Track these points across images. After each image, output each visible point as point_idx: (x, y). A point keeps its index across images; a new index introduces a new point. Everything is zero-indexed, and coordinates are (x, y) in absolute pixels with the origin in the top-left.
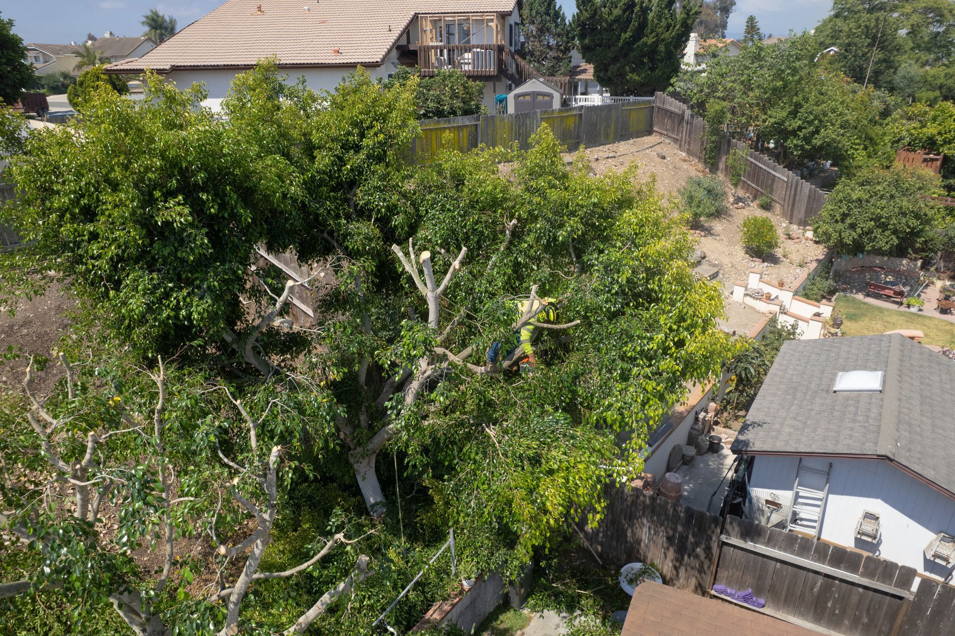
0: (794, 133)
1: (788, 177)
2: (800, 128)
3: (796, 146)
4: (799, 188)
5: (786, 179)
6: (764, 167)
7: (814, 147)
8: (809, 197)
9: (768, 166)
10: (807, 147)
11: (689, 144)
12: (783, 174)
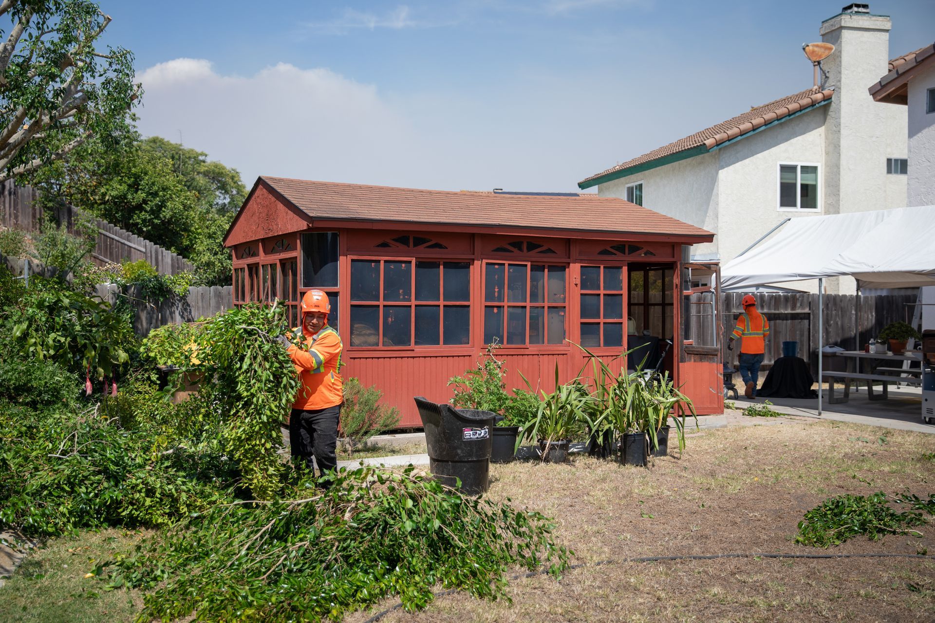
0: (140, 207)
1: (145, 247)
2: (145, 202)
3: (144, 221)
4: (160, 258)
5: (144, 250)
6: (116, 238)
7: (163, 222)
8: (173, 266)
9: (121, 236)
10: (156, 221)
11: (16, 217)
12: (139, 244)
